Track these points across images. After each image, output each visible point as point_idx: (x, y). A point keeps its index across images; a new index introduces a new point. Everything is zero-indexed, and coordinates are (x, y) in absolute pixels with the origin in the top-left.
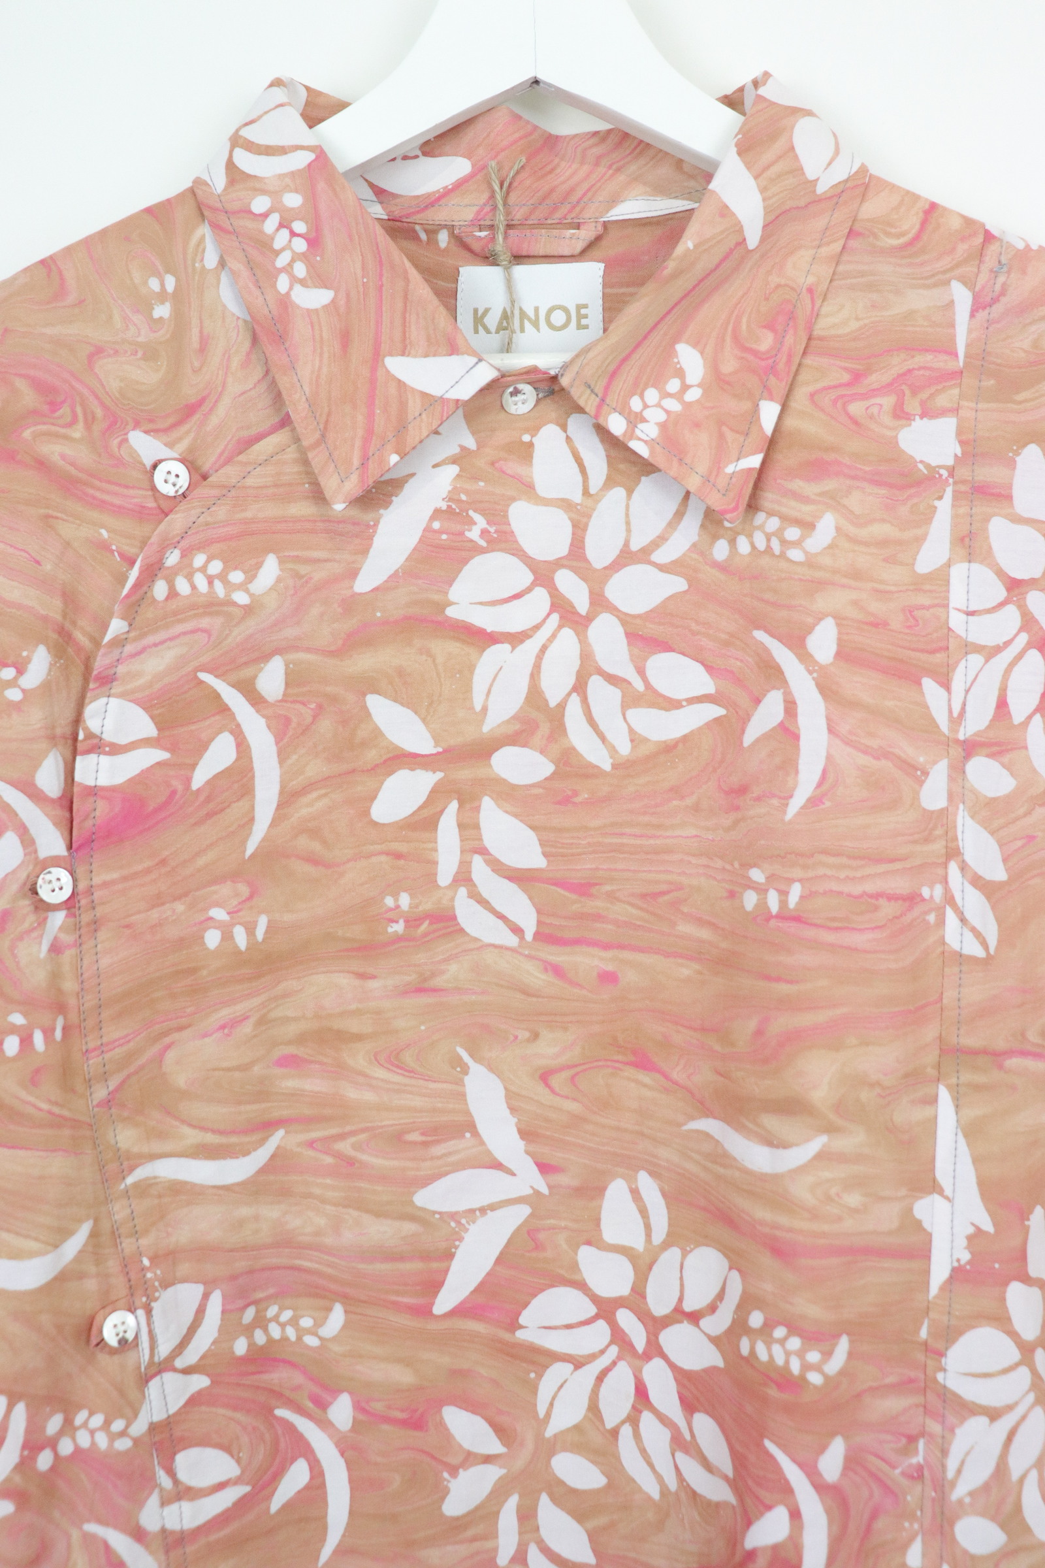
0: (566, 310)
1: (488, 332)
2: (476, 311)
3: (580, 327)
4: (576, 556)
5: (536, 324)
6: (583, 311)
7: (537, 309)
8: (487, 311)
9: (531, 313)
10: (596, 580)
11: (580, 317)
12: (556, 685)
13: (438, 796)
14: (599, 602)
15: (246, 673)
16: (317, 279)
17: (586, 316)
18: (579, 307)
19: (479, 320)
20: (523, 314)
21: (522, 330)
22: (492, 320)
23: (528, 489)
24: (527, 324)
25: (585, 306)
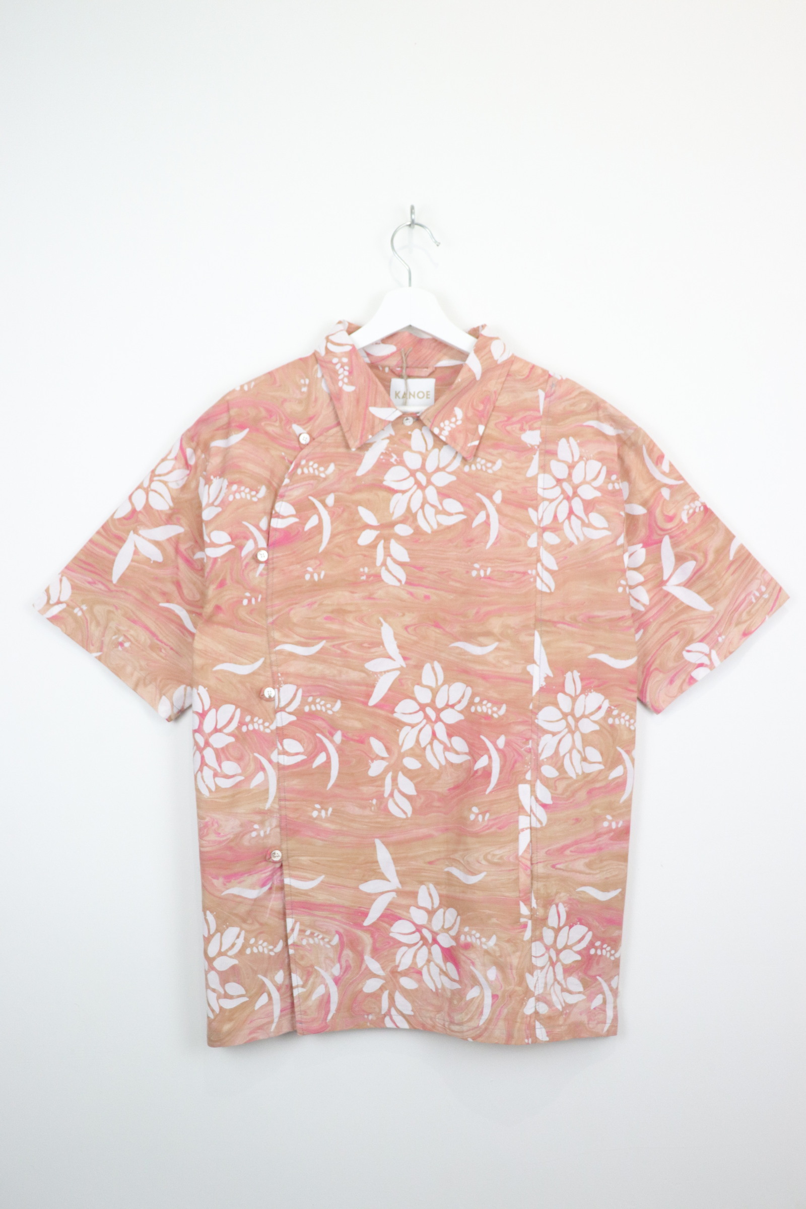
0: (423, 393)
1: (399, 398)
2: (396, 392)
3: (427, 398)
4: (423, 468)
5: (414, 396)
6: (429, 393)
7: (414, 393)
8: (399, 392)
9: (412, 393)
10: (429, 476)
11: (427, 395)
12: (415, 507)
13: (378, 538)
14: (429, 482)
15: (323, 497)
16: (351, 383)
17: (429, 395)
18: (427, 392)
19: (397, 394)
20: (410, 394)
21: (410, 398)
22: (401, 395)
23: (409, 448)
24: (411, 397)
25: (429, 392)
